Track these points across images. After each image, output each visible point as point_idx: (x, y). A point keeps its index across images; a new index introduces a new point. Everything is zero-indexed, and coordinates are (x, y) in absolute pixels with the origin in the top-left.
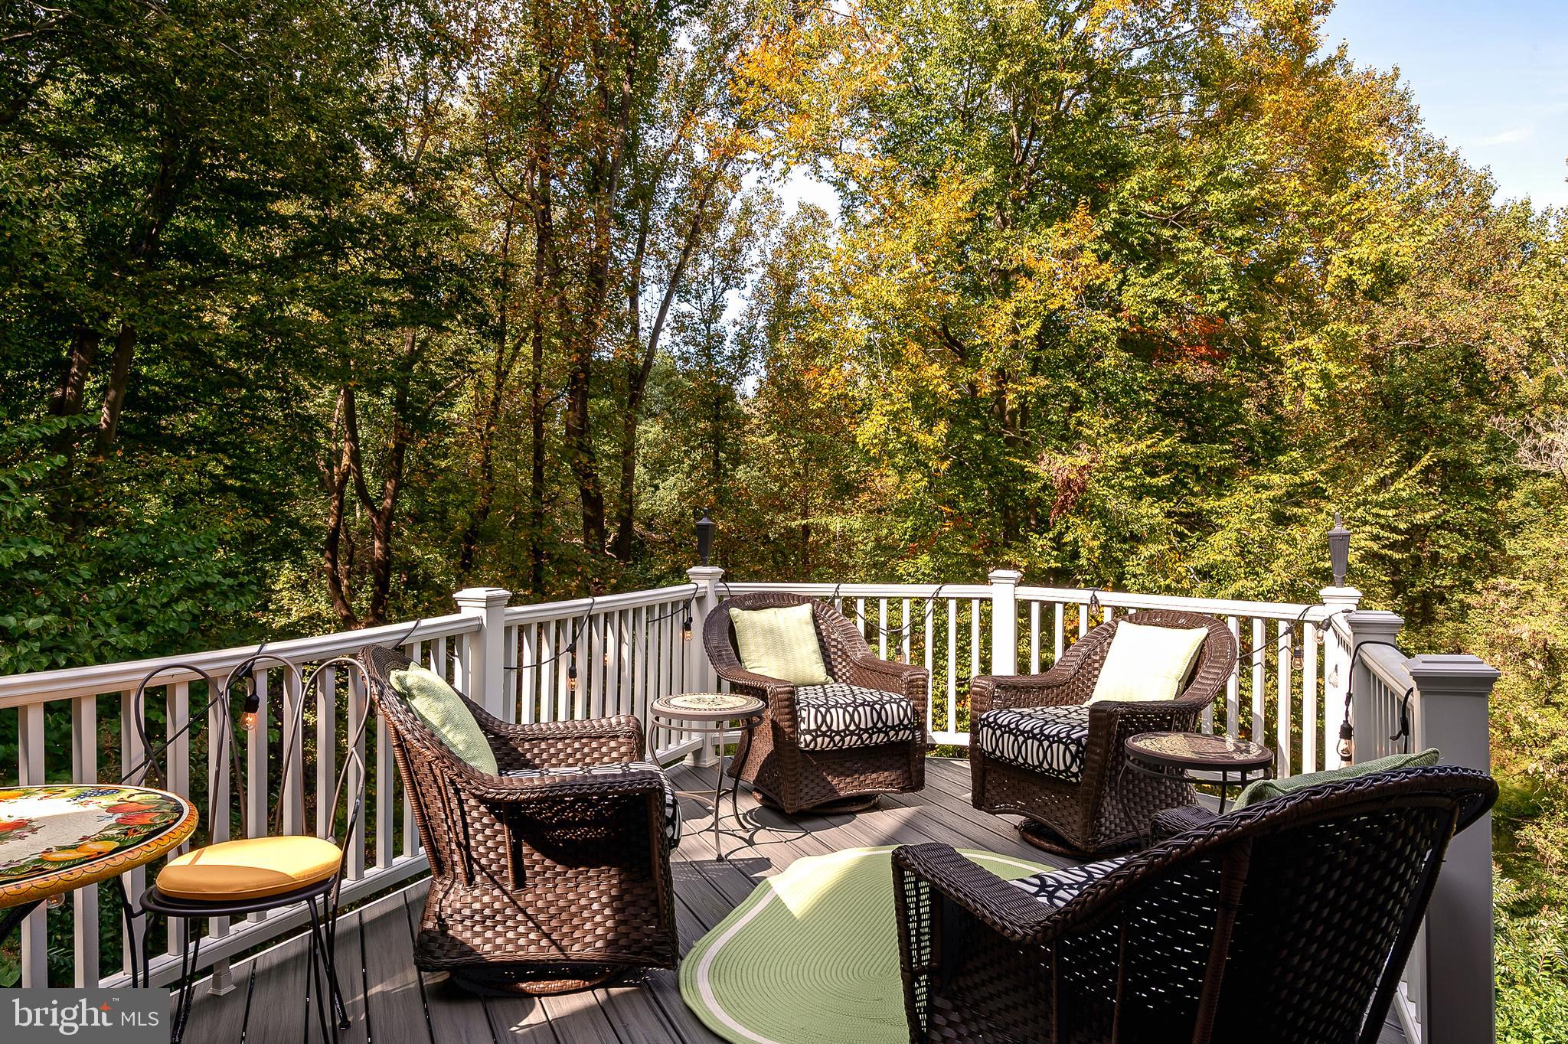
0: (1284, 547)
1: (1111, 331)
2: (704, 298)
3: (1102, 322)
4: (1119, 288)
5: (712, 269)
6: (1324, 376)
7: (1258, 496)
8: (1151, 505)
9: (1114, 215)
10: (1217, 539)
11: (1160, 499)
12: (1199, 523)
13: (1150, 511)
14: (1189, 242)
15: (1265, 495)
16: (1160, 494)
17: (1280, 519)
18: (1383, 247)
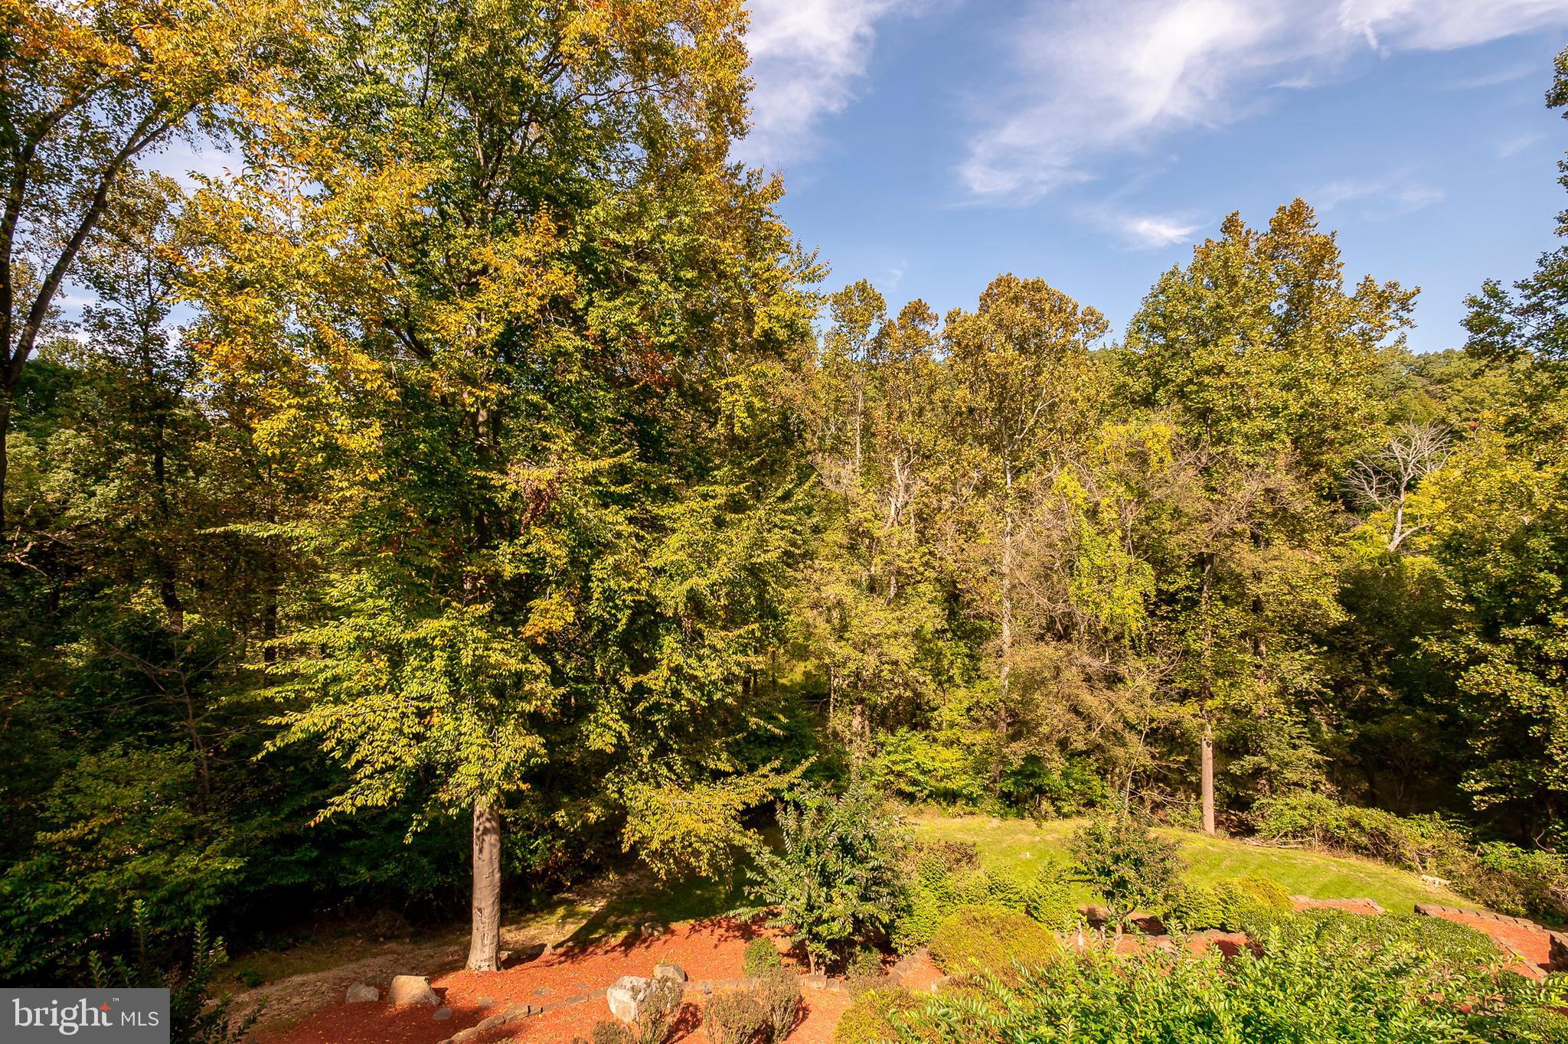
0: (723, 547)
1: (576, 348)
2: (138, 299)
3: (567, 339)
4: (586, 308)
5: (147, 271)
6: (750, 408)
7: (706, 504)
8: (617, 513)
9: (580, 237)
10: (674, 541)
11: (624, 507)
12: (656, 526)
13: (616, 518)
14: (647, 274)
15: (712, 503)
16: (625, 501)
17: (719, 523)
18: (794, 309)
